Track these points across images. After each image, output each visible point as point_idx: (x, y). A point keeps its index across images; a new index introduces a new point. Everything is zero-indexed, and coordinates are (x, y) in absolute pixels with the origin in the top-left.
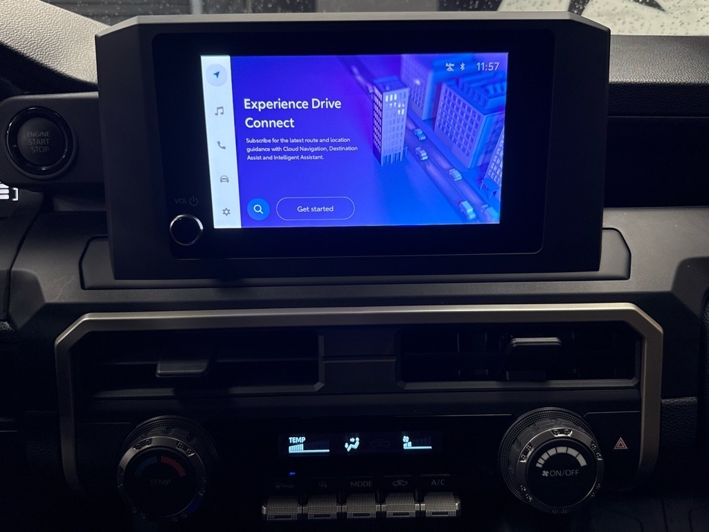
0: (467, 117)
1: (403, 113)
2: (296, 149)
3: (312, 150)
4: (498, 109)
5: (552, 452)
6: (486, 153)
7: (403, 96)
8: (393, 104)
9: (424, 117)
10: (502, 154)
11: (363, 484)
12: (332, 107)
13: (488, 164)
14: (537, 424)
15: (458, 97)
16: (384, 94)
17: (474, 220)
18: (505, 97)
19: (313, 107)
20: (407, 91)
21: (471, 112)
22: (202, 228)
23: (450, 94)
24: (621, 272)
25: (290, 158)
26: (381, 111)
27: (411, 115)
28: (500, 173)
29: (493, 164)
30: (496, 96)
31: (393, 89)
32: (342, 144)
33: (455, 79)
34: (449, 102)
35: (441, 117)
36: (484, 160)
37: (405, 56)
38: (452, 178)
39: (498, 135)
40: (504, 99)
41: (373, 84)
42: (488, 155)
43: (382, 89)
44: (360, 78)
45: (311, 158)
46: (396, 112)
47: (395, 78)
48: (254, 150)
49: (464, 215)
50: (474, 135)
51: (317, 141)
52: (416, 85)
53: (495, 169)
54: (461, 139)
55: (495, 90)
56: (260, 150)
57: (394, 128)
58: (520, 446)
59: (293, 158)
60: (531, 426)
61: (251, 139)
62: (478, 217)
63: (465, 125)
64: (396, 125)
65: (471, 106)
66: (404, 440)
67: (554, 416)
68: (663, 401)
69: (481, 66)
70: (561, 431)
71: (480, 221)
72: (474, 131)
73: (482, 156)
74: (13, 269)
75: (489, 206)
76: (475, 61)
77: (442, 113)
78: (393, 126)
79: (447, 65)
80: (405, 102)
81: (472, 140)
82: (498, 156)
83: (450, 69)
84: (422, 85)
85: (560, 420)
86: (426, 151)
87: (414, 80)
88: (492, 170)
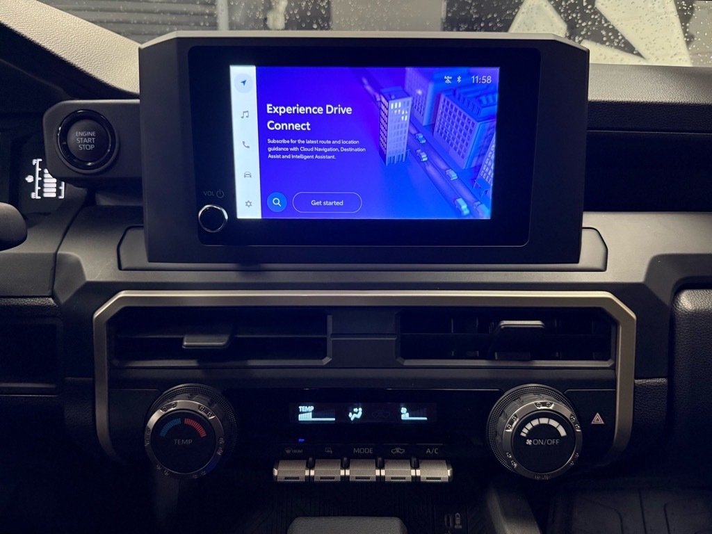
0: (463, 124)
1: (406, 119)
2: (312, 149)
3: (326, 150)
4: (490, 117)
5: (535, 422)
6: (479, 156)
7: (406, 104)
8: (398, 111)
9: (425, 123)
10: (493, 157)
11: (365, 451)
12: (343, 112)
13: (480, 166)
14: (522, 398)
15: (455, 106)
16: (390, 102)
17: (468, 215)
18: (496, 107)
19: (327, 112)
20: (410, 99)
21: (466, 119)
22: (226, 217)
23: (448, 104)
24: (599, 265)
25: (306, 157)
26: (387, 117)
27: (413, 121)
28: (491, 173)
29: (485, 166)
30: (489, 106)
31: (397, 98)
32: (352, 146)
33: (453, 91)
34: (447, 110)
35: (440, 123)
36: (477, 161)
37: (409, 70)
38: (449, 177)
39: (490, 140)
40: (495, 108)
41: (380, 93)
42: (481, 158)
43: (388, 98)
44: (369, 88)
45: (324, 157)
46: (400, 118)
47: (400, 88)
48: (274, 149)
49: (459, 212)
50: (469, 140)
51: (330, 142)
52: (418, 95)
53: (487, 170)
54: (457, 143)
55: (487, 100)
56: (280, 149)
57: (398, 132)
58: (507, 418)
59: (308, 157)
60: (517, 400)
61: (272, 139)
62: (471, 213)
63: (461, 131)
64: (400, 130)
65: (466, 114)
66: (402, 411)
67: (537, 392)
68: (636, 381)
69: (475, 80)
70: (544, 404)
71: (474, 217)
72: (469, 136)
73: (475, 159)
74: (59, 252)
75: (481, 203)
76: (470, 74)
77: (440, 120)
78: (397, 130)
79: (445, 78)
80: (408, 110)
81: (467, 144)
82: (490, 158)
83: (448, 81)
84: (423, 94)
85: (543, 395)
86: (426, 154)
87: (416, 90)
88: (485, 172)
